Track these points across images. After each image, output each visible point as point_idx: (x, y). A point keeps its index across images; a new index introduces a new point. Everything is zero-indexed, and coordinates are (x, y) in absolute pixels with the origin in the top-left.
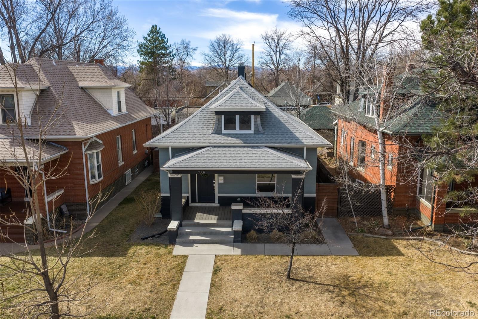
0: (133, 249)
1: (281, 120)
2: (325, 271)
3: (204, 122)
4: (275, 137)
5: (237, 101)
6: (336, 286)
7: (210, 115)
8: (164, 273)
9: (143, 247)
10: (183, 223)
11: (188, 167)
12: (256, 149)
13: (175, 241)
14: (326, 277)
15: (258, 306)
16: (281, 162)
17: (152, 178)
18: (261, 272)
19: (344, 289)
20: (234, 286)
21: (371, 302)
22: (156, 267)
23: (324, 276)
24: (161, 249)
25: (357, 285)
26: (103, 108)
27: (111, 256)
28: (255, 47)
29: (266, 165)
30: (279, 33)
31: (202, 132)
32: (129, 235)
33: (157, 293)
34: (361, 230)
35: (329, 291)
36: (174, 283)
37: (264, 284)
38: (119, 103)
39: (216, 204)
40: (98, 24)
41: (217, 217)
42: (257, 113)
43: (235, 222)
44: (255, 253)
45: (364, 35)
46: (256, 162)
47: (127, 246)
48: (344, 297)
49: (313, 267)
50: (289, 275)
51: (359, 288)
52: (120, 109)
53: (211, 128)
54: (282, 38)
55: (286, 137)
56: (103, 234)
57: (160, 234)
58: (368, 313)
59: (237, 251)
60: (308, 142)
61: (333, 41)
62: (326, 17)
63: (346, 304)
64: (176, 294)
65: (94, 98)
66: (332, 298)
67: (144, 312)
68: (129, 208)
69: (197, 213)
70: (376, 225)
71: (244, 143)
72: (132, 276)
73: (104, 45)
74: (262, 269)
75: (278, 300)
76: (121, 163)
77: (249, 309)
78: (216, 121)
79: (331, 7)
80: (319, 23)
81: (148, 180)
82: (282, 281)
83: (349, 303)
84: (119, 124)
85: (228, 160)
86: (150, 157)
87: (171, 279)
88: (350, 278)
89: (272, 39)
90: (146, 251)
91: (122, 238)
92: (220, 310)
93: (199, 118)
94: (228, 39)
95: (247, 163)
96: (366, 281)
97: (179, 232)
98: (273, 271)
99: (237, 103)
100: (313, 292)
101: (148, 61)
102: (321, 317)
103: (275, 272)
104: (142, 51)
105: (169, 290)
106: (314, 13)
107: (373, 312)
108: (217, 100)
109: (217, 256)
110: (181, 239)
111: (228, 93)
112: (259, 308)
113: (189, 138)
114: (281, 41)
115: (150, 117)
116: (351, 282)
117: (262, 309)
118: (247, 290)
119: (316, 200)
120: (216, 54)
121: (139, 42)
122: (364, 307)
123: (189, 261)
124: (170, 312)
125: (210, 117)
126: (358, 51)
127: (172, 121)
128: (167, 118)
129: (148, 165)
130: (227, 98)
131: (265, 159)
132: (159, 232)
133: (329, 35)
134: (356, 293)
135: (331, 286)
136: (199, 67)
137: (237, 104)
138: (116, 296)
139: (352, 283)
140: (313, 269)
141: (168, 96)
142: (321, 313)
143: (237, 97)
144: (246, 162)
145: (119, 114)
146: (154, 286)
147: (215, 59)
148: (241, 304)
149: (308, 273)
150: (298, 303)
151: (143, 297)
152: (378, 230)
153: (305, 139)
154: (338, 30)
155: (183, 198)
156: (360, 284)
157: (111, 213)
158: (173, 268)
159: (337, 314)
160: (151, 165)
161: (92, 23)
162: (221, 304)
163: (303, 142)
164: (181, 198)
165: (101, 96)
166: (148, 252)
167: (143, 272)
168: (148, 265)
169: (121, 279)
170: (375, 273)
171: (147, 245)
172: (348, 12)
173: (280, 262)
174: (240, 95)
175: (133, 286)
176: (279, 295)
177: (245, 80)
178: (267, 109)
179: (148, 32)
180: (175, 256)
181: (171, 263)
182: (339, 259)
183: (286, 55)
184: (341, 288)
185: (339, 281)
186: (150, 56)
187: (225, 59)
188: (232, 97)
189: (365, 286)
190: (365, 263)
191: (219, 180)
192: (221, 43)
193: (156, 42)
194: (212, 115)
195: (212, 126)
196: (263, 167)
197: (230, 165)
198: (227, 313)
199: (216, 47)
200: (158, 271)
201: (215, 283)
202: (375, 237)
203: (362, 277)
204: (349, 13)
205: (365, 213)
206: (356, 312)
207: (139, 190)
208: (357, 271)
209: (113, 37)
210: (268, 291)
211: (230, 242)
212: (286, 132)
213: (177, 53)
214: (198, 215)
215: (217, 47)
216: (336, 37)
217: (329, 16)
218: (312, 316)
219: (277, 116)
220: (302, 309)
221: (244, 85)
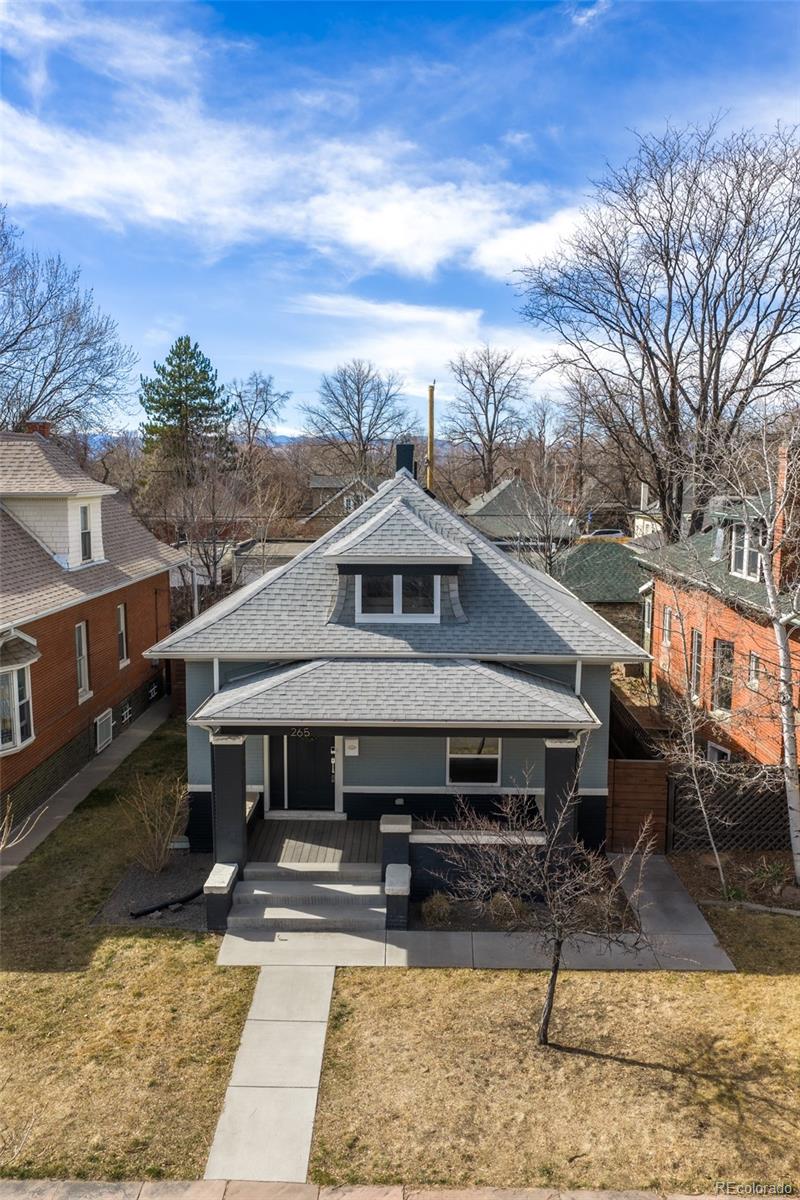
0: (107, 946)
1: (512, 587)
2: (646, 1019)
3: (309, 593)
4: (497, 633)
5: (397, 538)
6: (680, 1070)
7: (324, 572)
8: (191, 1024)
9: (136, 942)
10: (247, 870)
11: (263, 716)
12: (446, 668)
13: (225, 923)
14: (650, 1041)
15: (459, 1136)
16: (515, 704)
17: (168, 732)
18: (464, 1022)
19: (704, 1081)
20: (391, 1069)
21: (784, 1123)
22: (169, 1006)
23: (645, 1036)
24: (184, 948)
25: (740, 1065)
26: (42, 550)
27: (46, 970)
28: (435, 392)
29: (476, 713)
30: (495, 357)
31: (302, 618)
32: (97, 903)
33: (169, 1089)
34: (734, 893)
35: (662, 1088)
36: (219, 1055)
37: (474, 1063)
38: (86, 537)
39: (338, 814)
40: (40, 335)
41: (341, 851)
42: (449, 570)
43: (390, 868)
44: (446, 964)
45: (716, 365)
46: (449, 703)
47: (92, 938)
48: (704, 1105)
49: (609, 1008)
50: (545, 1036)
51: (745, 1077)
52: (86, 552)
53: (327, 609)
54: (503, 369)
55: (528, 634)
56: (26, 899)
57: (185, 901)
58: (777, 1162)
59: (398, 956)
60: (585, 648)
61: (637, 381)
62: (618, 320)
63: (714, 1129)
64: (223, 1095)
65: (20, 523)
66: (670, 1109)
67: (128, 1152)
68: (102, 821)
69: (287, 840)
70: (774, 878)
71: (416, 649)
72: (101, 1034)
73: (54, 386)
74: (467, 1012)
75: (516, 1114)
76: (85, 695)
77: (434, 1146)
78: (340, 589)
79: (633, 297)
80: (600, 335)
81: (155, 738)
82: (526, 1054)
83: (722, 1128)
84: (83, 593)
85: (373, 698)
86: (164, 674)
87: (210, 1043)
88: (718, 1044)
89: (477, 372)
90: (142, 953)
91: (78, 912)
92: (351, 1147)
93: (293, 581)
94: (366, 373)
95: (424, 708)
96: (763, 1055)
97: (235, 896)
98: (499, 1021)
99: (397, 542)
100: (614, 1088)
101: (165, 425)
102: (644, 1172)
103: (506, 1024)
104: (152, 400)
105: (203, 1081)
106: (586, 310)
107: (791, 1156)
108: (342, 533)
109: (339, 970)
110: (239, 918)
111: (372, 515)
112: (463, 1140)
113: (268, 636)
114: (498, 378)
115: (168, 572)
116: (722, 1056)
117: (470, 1143)
118: (427, 1080)
119: (609, 804)
120: (338, 409)
121: (144, 378)
122: (764, 1140)
123: (261, 986)
124: (205, 1153)
125: (324, 577)
126: (700, 407)
127: (223, 577)
128: (212, 571)
129: (158, 697)
130: (368, 529)
131: (472, 695)
132: (182, 895)
133: (626, 365)
134: (740, 1095)
135: (665, 1068)
136: (293, 439)
137: (397, 547)
138: (51, 1099)
139: (724, 1060)
140: (611, 1014)
141: (214, 514)
142: (643, 1159)
143: (396, 527)
144: (421, 703)
145: (86, 566)
146: (160, 1068)
147: (334, 422)
148: (411, 1128)
149: (597, 1028)
150: (575, 1125)
151: (127, 1105)
152: (781, 890)
153: (577, 639)
154: (648, 354)
155: (247, 798)
156: (748, 1063)
157: (52, 836)
158: (218, 1009)
159: (688, 1162)
160: (166, 696)
161: (26, 330)
162: (352, 1129)
163: (573, 648)
164: (243, 797)
165: (38, 518)
166: (150, 955)
167: (132, 1021)
168: (147, 999)
169: (69, 1043)
170: (786, 1028)
171: (146, 936)
172: (675, 309)
173: (518, 989)
174: (405, 522)
175: (102, 1068)
176: (519, 1097)
177: (415, 478)
178: (475, 558)
179: (168, 354)
180: (224, 971)
181: (212, 991)
182: (679, 981)
183: (513, 412)
184: (694, 1077)
185: (687, 1052)
186: (173, 413)
187: (359, 422)
188: (384, 527)
189: (761, 1071)
190: (754, 994)
191: (346, 749)
192: (349, 382)
193: (187, 377)
194: (328, 572)
195: (329, 604)
196: (467, 718)
197: (377, 712)
198: (371, 1159)
199: (336, 392)
200: (174, 1018)
201: (336, 1056)
202: (775, 914)
203: (751, 1039)
204: (677, 312)
205: (742, 840)
206: (742, 1155)
207: (130, 765)
208: (734, 1022)
209: (78, 366)
210: (487, 1085)
211: (377, 928)
212: (526, 619)
213: (240, 406)
214: (289, 845)
215: (338, 392)
216: (643, 369)
217: (624, 320)
218: (617, 1171)
219: (501, 577)
220: (586, 1147)
221: (414, 495)
